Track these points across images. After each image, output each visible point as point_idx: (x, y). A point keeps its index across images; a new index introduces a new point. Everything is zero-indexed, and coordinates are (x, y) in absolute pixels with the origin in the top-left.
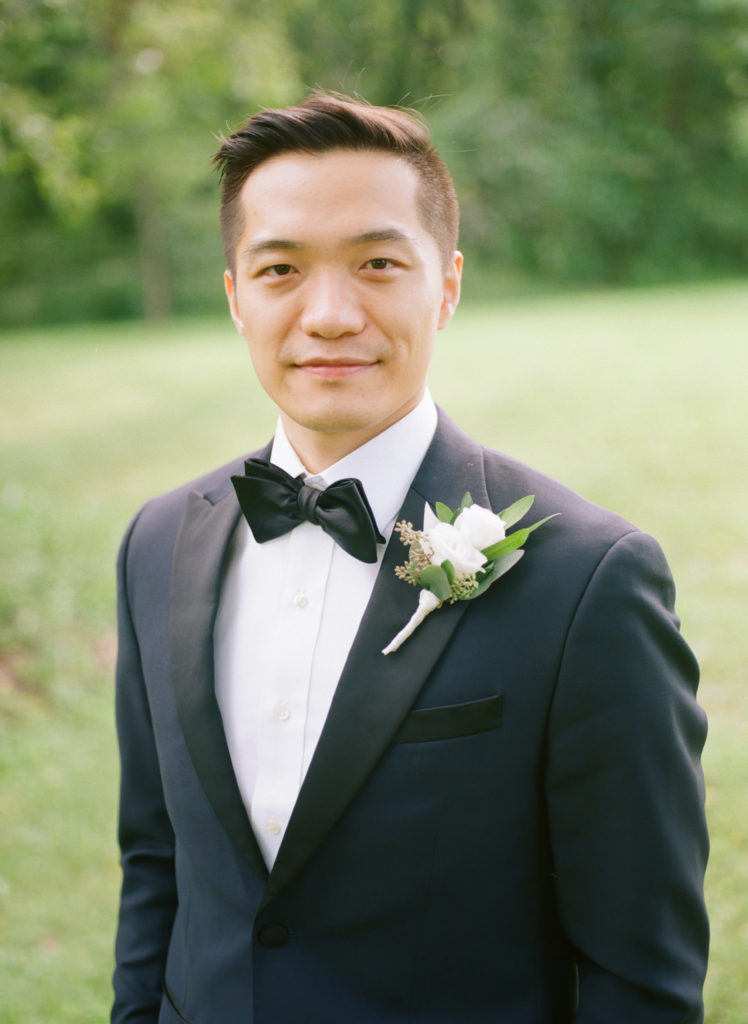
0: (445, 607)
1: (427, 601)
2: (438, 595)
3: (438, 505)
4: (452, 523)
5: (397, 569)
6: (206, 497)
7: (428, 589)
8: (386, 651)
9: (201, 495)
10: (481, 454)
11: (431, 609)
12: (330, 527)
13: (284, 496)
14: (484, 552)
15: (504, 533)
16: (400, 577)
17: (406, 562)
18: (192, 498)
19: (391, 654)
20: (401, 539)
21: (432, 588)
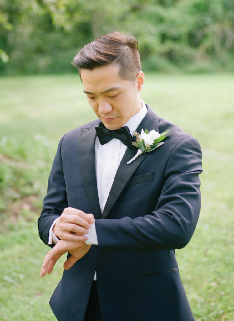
0: (143, 154)
1: (139, 152)
2: (142, 151)
3: (146, 130)
4: (148, 134)
5: (133, 143)
6: (86, 129)
7: (140, 149)
8: (128, 163)
9: (85, 128)
10: (158, 118)
11: (140, 154)
12: (120, 139)
14: (154, 140)
16: (133, 145)
17: (135, 141)
18: (82, 129)
21: (141, 148)
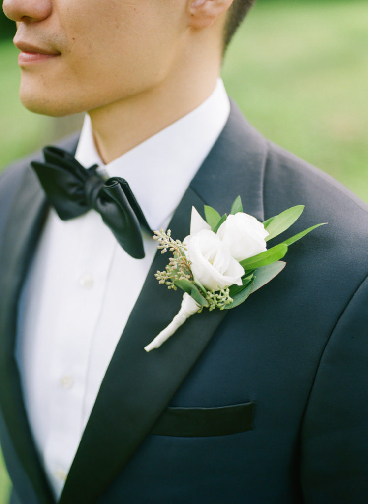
0: (204, 313)
1: (188, 306)
3: (208, 209)
5: (158, 274)
8: (148, 348)
10: (265, 153)
13: (72, 185)
15: (265, 245)
16: (161, 282)
19: (154, 350)
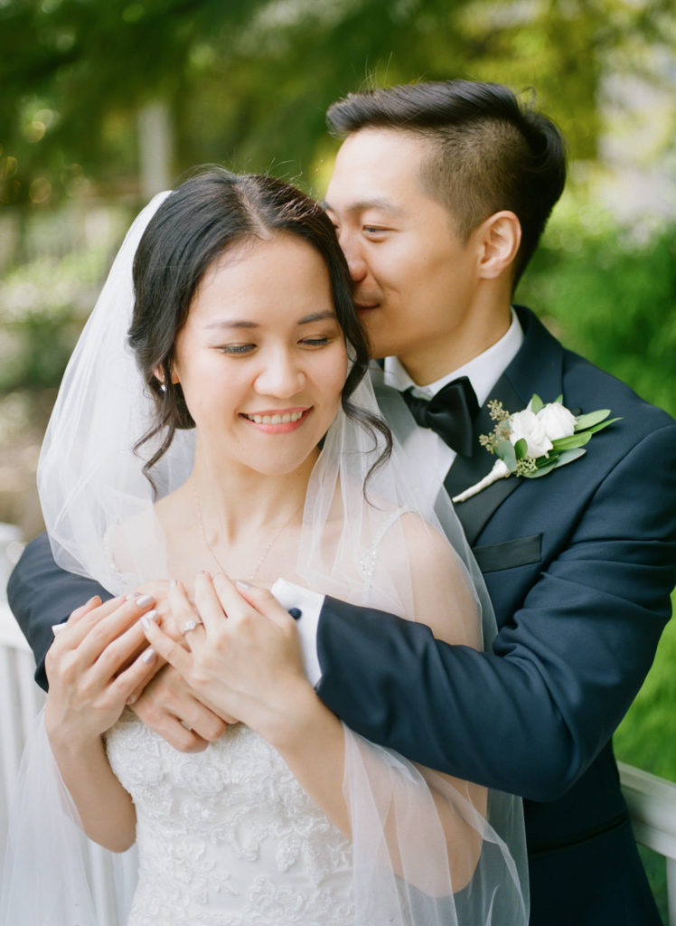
4: (538, 412)
5: (482, 437)
8: (454, 500)
11: (501, 476)
14: (553, 442)
16: (482, 444)
17: (490, 434)
19: (460, 502)
20: (491, 414)
